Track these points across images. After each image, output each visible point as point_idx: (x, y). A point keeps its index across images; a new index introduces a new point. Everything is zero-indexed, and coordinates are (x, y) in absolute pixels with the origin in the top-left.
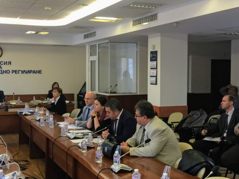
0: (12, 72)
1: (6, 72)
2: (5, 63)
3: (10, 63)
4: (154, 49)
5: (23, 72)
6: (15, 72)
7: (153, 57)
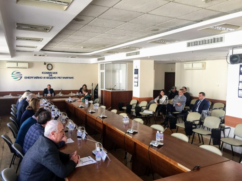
3: (56, 73)
4: (136, 68)
7: (136, 72)
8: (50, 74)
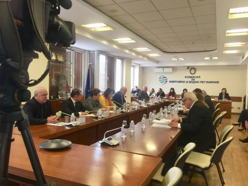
0: (201, 82)
1: (197, 82)
2: (197, 77)
5: (207, 82)
6: (202, 82)
8: (193, 78)
